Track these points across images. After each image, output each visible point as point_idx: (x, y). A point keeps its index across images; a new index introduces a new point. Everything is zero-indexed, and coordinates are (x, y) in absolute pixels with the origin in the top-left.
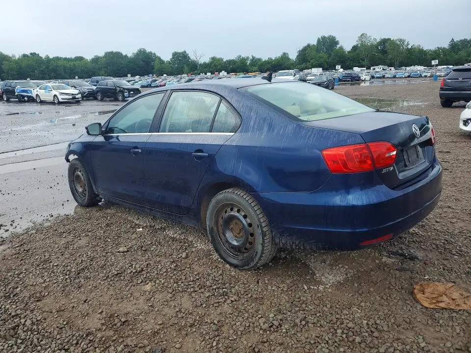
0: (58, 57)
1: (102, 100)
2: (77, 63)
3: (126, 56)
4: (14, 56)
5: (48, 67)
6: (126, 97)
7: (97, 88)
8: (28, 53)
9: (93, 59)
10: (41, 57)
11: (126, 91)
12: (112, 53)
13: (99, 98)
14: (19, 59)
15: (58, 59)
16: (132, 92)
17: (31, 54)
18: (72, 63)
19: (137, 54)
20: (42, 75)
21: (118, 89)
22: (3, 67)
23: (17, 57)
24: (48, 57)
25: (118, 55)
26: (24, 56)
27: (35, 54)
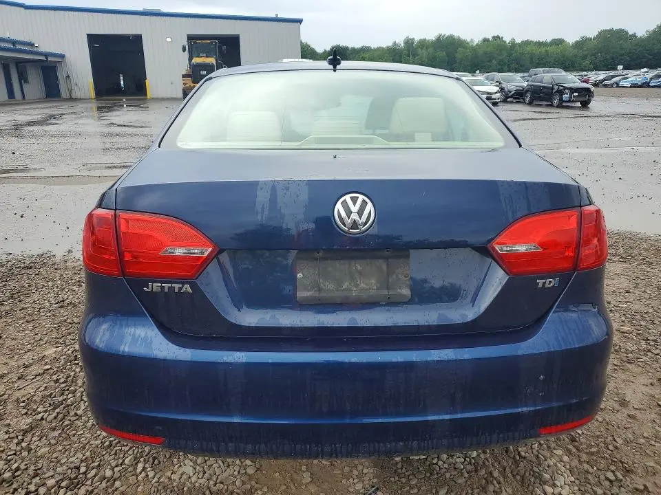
0: (528, 40)
1: (530, 104)
2: (550, 49)
3: (634, 36)
4: (472, 41)
5: (510, 55)
6: (565, 102)
7: (528, 85)
8: (490, 37)
9: (577, 42)
10: (505, 42)
11: (567, 91)
12: (610, 31)
13: (527, 100)
14: (477, 45)
15: (527, 43)
16: (576, 94)
17: (494, 37)
18: (543, 50)
19: (654, 31)
20: (500, 67)
21: (556, 88)
22: (457, 55)
23: (476, 42)
24: (514, 41)
25: (620, 34)
26: (485, 40)
27: (498, 37)
